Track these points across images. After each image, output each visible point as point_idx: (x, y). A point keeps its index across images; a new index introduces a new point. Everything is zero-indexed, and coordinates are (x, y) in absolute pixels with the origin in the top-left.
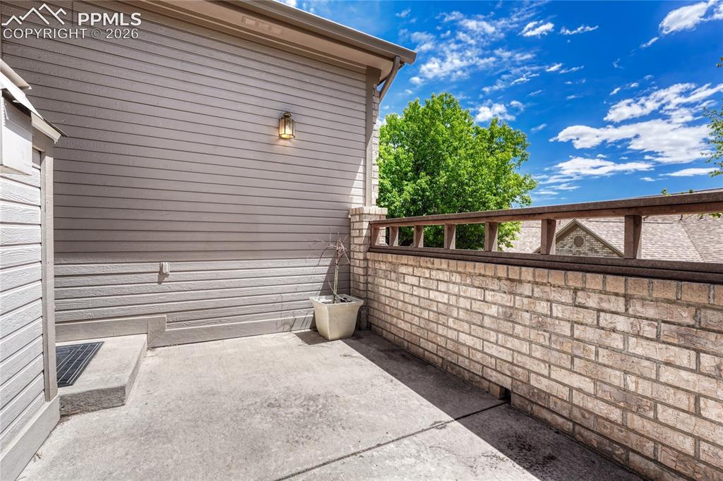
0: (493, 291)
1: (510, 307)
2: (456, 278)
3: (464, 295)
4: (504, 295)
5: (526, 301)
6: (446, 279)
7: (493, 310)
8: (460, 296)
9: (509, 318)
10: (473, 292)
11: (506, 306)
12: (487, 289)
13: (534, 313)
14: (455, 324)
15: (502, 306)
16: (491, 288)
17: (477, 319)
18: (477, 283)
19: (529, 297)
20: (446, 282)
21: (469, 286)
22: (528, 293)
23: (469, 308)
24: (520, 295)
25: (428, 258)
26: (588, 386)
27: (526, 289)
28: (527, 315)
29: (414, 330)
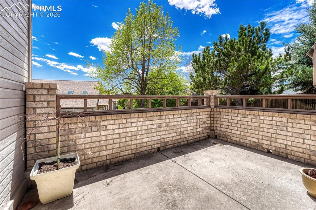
0: (155, 120)
1: (160, 123)
2: (141, 119)
3: (144, 125)
4: (158, 121)
5: (164, 120)
6: (136, 121)
7: (155, 126)
8: (143, 126)
9: (160, 127)
10: (148, 123)
11: (159, 124)
12: (153, 120)
13: (166, 123)
14: (141, 137)
15: (158, 124)
16: (154, 119)
17: (150, 131)
18: (149, 119)
19: (165, 119)
20: (136, 122)
21: (147, 121)
22: (164, 118)
23: (147, 129)
24: (162, 119)
25: (127, 114)
26: (175, 134)
27: (164, 117)
28: (164, 124)
29: (115, 151)
